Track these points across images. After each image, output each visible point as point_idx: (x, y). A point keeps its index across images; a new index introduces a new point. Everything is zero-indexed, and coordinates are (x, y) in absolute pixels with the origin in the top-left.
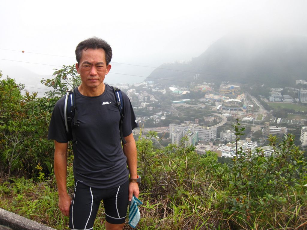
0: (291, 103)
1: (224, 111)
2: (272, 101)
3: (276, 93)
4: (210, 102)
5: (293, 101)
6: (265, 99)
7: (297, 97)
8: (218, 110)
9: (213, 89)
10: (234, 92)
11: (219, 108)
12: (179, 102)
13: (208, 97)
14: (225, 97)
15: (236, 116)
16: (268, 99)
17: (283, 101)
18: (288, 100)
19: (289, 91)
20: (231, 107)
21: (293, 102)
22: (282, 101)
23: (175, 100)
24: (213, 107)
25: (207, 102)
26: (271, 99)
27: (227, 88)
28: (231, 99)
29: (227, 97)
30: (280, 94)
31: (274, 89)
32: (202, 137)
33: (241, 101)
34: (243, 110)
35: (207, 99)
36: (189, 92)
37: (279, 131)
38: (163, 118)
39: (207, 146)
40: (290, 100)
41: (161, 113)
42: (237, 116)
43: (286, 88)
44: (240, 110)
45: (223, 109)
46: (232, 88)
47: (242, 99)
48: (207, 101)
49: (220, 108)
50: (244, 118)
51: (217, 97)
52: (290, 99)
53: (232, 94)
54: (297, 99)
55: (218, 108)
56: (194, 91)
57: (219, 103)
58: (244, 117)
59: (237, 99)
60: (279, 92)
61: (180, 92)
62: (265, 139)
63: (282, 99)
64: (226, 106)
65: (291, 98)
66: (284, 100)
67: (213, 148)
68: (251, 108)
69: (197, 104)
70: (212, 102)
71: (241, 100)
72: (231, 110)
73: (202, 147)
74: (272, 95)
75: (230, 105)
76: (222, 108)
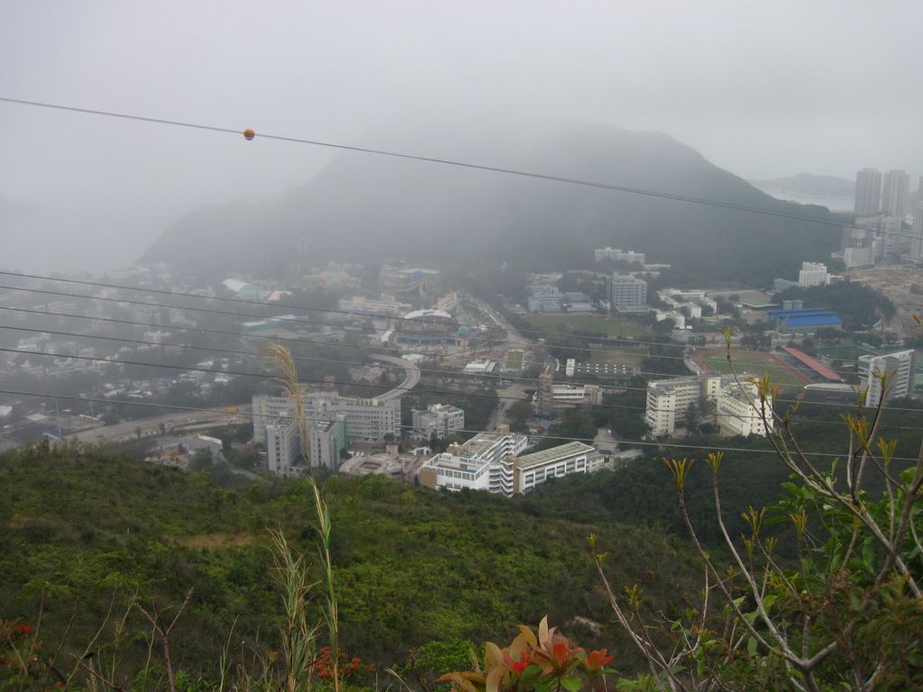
0: (591, 314)
1: (405, 347)
2: (536, 312)
3: (545, 287)
4: (355, 321)
5: (595, 309)
6: (518, 306)
7: (604, 298)
8: (386, 344)
9: (360, 280)
10: (424, 289)
11: (387, 340)
12: (260, 326)
13: (350, 308)
14: (402, 305)
15: (442, 360)
16: (525, 306)
17: (569, 310)
18: (582, 307)
19: (579, 281)
20: (424, 333)
21: (597, 312)
22: (565, 310)
23: (249, 321)
24: (370, 336)
25: (350, 323)
26: (534, 304)
27: (401, 276)
28: (418, 309)
29: (409, 305)
30: (556, 289)
31: (538, 276)
32: (359, 431)
33: (449, 316)
34: (459, 343)
35: (346, 313)
36: (289, 293)
37: (582, 397)
38: (222, 379)
39: (382, 458)
40: (588, 306)
41: (211, 363)
42: (447, 360)
43: (569, 272)
44: (451, 342)
45: (402, 340)
46: (418, 276)
47: (451, 307)
48: (348, 317)
49: (391, 338)
50: (469, 366)
51: (375, 307)
52: (586, 302)
53: (418, 294)
54: (606, 303)
55: (385, 337)
56: (304, 289)
57: (385, 324)
58: (468, 362)
59: (436, 309)
60: (551, 284)
61: (262, 294)
62: (545, 424)
63: (565, 305)
64: (407, 332)
65: (588, 299)
66: (570, 306)
67: (404, 464)
68: (481, 334)
69: (318, 330)
70: (364, 321)
71: (449, 313)
72: (426, 343)
73: (365, 463)
74: (536, 295)
75: (418, 328)
76: (395, 339)
